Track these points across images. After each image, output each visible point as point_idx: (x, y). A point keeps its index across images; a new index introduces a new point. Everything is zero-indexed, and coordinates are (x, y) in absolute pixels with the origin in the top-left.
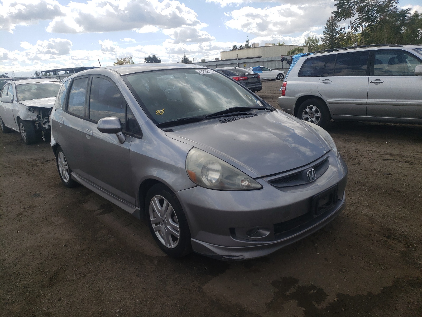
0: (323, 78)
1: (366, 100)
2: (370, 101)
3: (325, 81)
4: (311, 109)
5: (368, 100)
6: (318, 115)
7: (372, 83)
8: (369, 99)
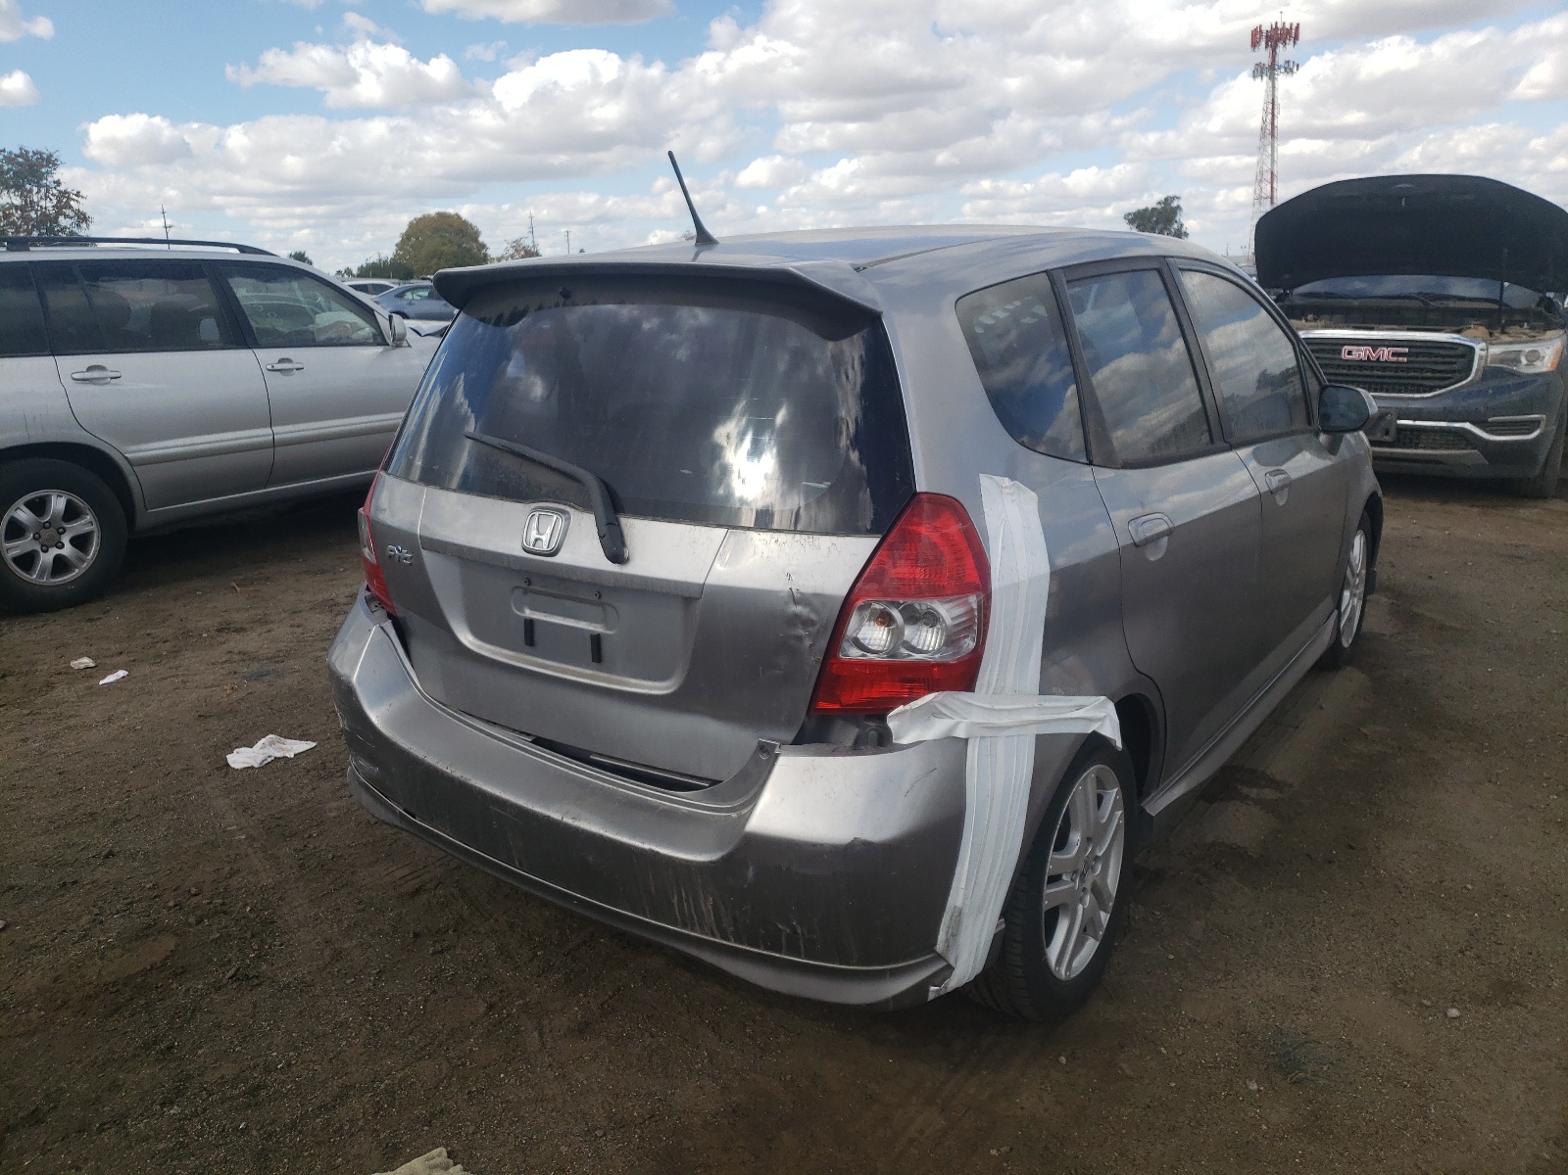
0: (75, 364)
1: (268, 431)
2: (284, 432)
3: (88, 375)
4: (39, 507)
5: (276, 429)
6: (86, 524)
7: (276, 370)
8: (278, 425)
